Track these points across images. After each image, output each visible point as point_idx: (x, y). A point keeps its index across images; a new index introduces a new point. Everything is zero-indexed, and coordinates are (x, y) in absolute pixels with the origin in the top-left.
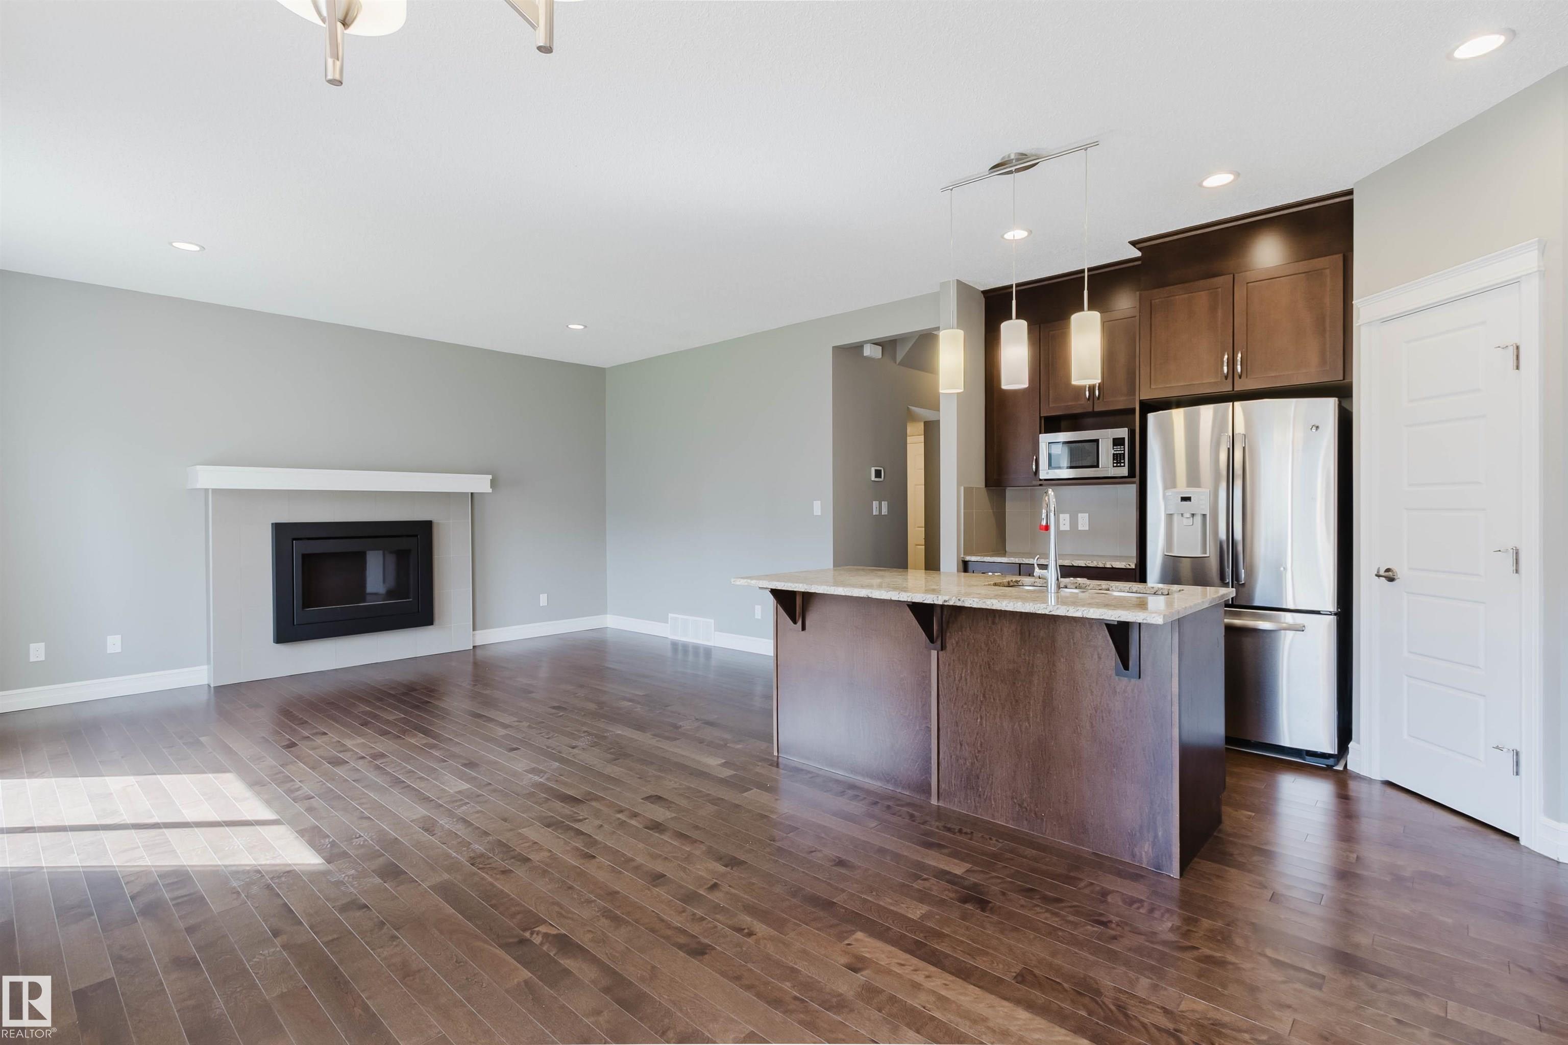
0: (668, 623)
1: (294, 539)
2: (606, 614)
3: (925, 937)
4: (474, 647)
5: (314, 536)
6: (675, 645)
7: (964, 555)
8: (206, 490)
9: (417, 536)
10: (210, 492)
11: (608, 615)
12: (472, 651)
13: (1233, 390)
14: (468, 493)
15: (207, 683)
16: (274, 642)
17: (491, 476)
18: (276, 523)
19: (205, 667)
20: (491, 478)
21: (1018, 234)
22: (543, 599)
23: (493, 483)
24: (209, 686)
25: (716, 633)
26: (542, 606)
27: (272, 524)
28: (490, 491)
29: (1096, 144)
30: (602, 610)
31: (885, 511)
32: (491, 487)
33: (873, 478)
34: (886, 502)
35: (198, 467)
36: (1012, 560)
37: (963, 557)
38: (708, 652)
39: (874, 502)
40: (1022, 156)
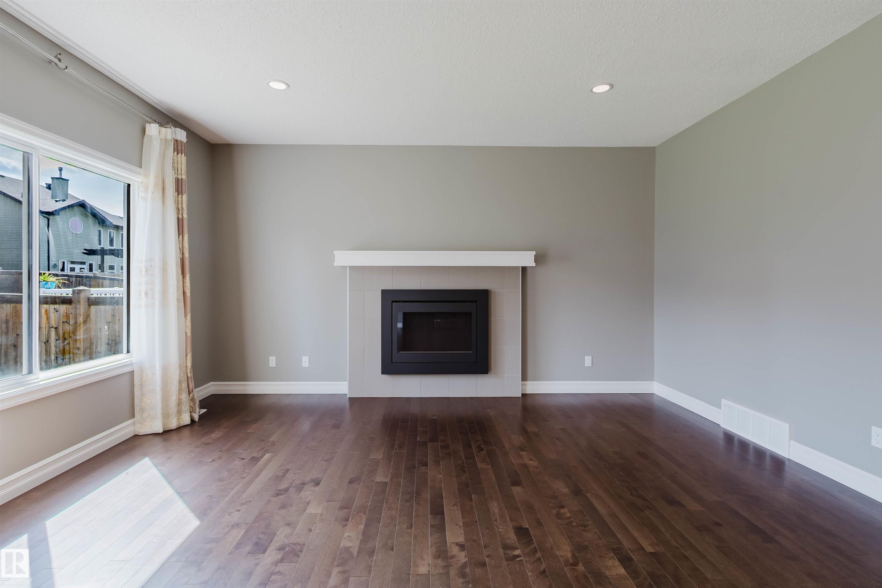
0: (721, 409)
1: (393, 302)
2: (653, 381)
4: (523, 395)
5: (406, 300)
6: (729, 437)
9: (476, 302)
10: (348, 268)
11: (655, 383)
12: (521, 398)
14: (519, 267)
16: (381, 373)
17: (535, 252)
18: (383, 290)
20: (535, 254)
22: (588, 361)
23: (538, 259)
26: (586, 367)
27: (381, 290)
28: (536, 265)
30: (650, 378)
32: (536, 262)
35: (335, 252)
38: (778, 462)
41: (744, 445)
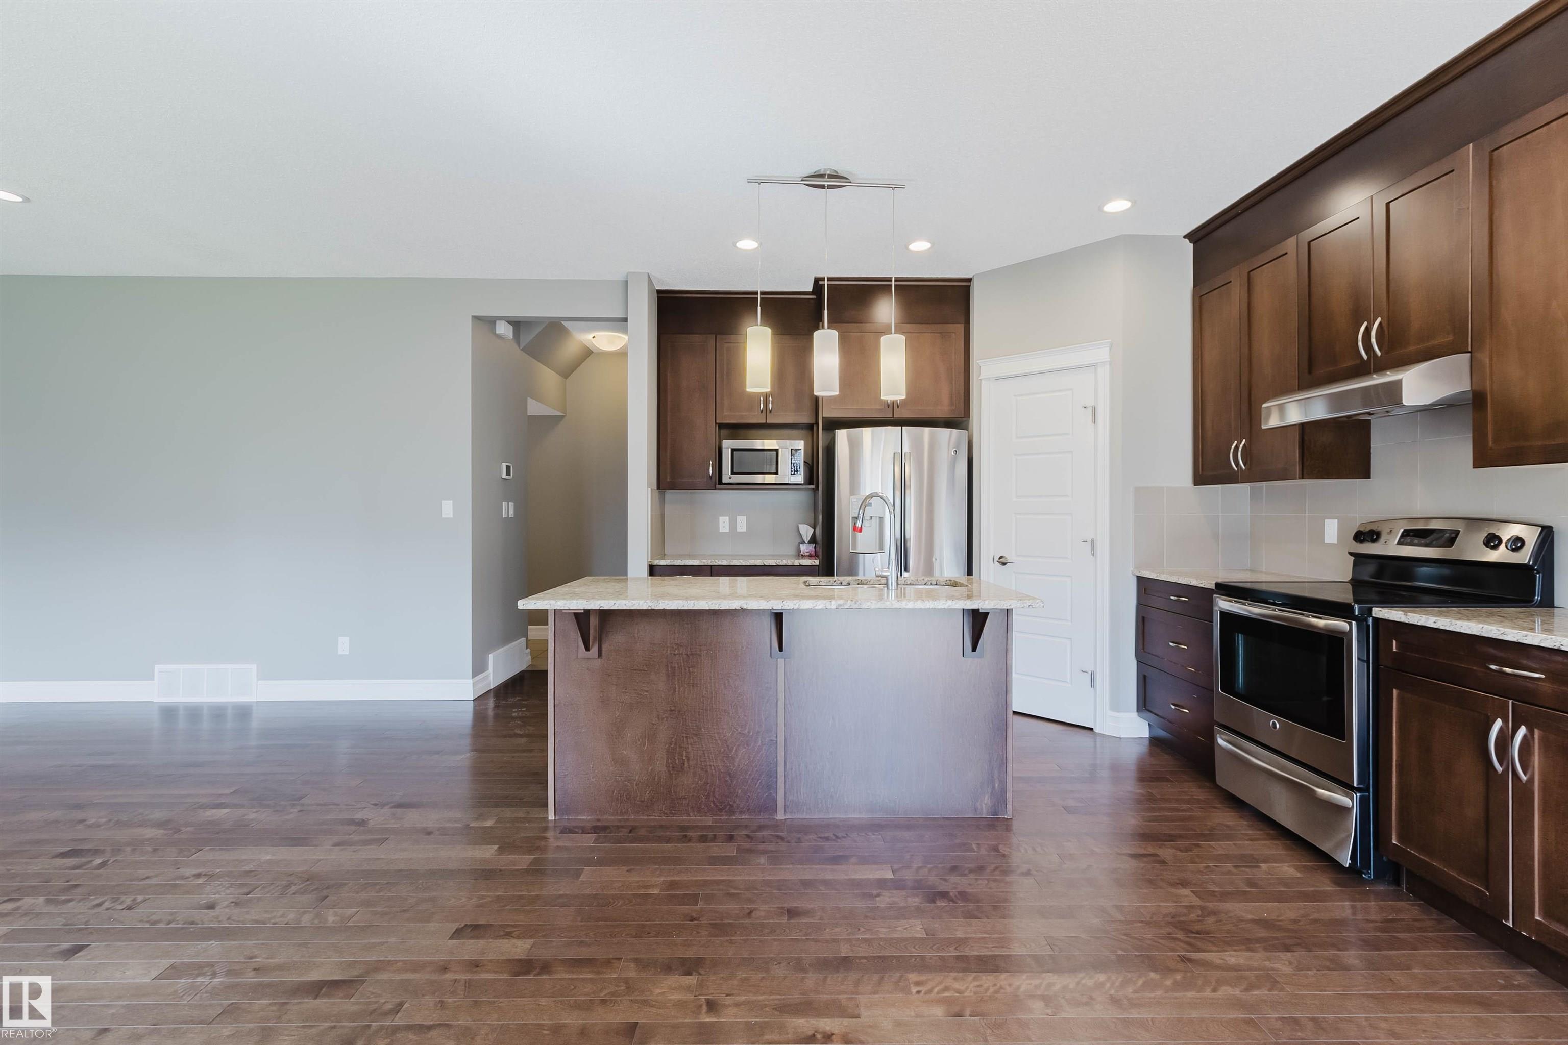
0: (154, 682)
3: (955, 949)
6: (169, 712)
7: (651, 559)
13: (893, 417)
21: (747, 244)
25: (260, 682)
29: (902, 187)
31: (511, 514)
33: (504, 475)
34: (513, 503)
36: (704, 562)
37: (650, 562)
38: (243, 712)
39: (503, 503)
40: (834, 176)
41: (194, 712)
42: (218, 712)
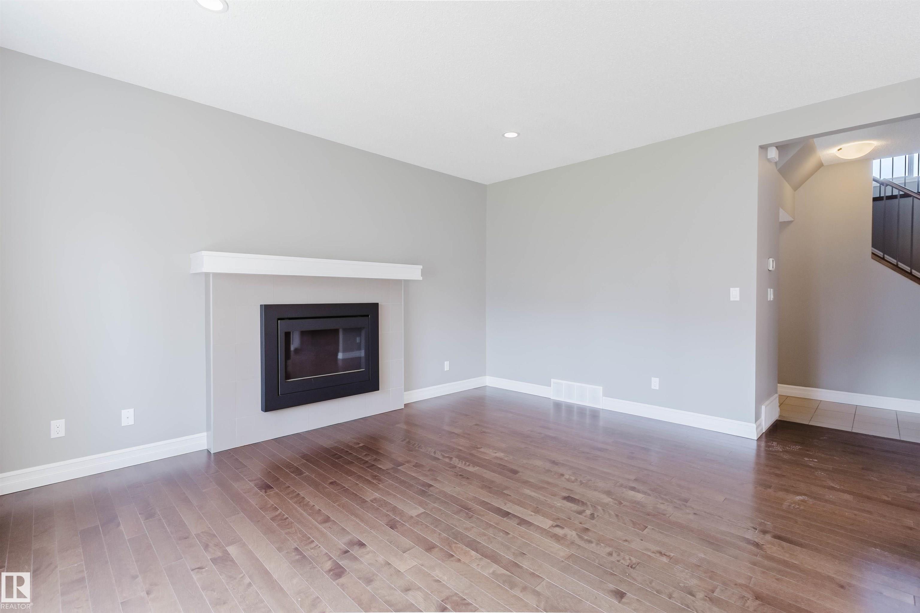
0: (551, 386)
1: (279, 319)
2: (485, 375)
4: (405, 406)
5: (294, 316)
6: (558, 405)
8: (207, 275)
9: (368, 316)
10: (211, 275)
11: (487, 376)
12: (403, 409)
14: (403, 280)
15: (206, 448)
16: (262, 410)
17: (422, 266)
18: (265, 305)
19: (205, 434)
20: (422, 268)
22: (447, 366)
23: (423, 273)
24: (209, 452)
25: (603, 397)
26: (445, 371)
27: (261, 306)
28: (421, 278)
31: (772, 298)
32: (421, 276)
33: (771, 268)
34: (773, 290)
35: (204, 253)
38: (595, 414)
39: (769, 289)
41: (570, 408)
42: (582, 411)
